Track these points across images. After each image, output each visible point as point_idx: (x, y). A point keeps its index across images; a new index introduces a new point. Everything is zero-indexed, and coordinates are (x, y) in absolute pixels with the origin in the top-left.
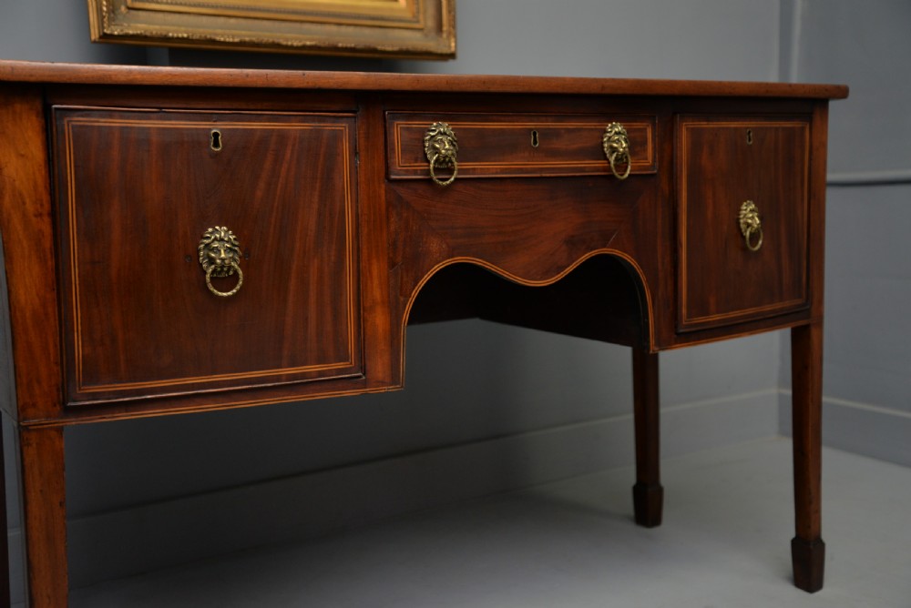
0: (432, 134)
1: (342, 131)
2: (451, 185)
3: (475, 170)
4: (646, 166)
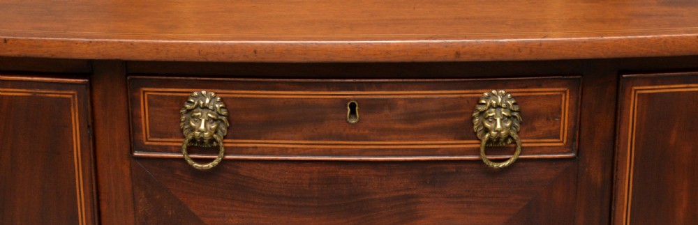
0: (188, 106)
1: (69, 99)
2: (215, 168)
3: (255, 151)
4: (554, 147)
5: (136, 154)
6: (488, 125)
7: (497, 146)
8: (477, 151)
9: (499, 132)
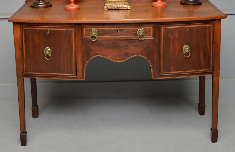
0: (91, 31)
1: (72, 30)
2: (96, 41)
3: (102, 38)
4: (150, 37)
5: (83, 39)
6: (139, 33)
7: (141, 36)
8: (138, 38)
9: (141, 34)
